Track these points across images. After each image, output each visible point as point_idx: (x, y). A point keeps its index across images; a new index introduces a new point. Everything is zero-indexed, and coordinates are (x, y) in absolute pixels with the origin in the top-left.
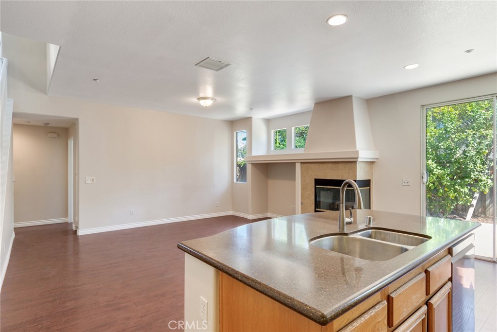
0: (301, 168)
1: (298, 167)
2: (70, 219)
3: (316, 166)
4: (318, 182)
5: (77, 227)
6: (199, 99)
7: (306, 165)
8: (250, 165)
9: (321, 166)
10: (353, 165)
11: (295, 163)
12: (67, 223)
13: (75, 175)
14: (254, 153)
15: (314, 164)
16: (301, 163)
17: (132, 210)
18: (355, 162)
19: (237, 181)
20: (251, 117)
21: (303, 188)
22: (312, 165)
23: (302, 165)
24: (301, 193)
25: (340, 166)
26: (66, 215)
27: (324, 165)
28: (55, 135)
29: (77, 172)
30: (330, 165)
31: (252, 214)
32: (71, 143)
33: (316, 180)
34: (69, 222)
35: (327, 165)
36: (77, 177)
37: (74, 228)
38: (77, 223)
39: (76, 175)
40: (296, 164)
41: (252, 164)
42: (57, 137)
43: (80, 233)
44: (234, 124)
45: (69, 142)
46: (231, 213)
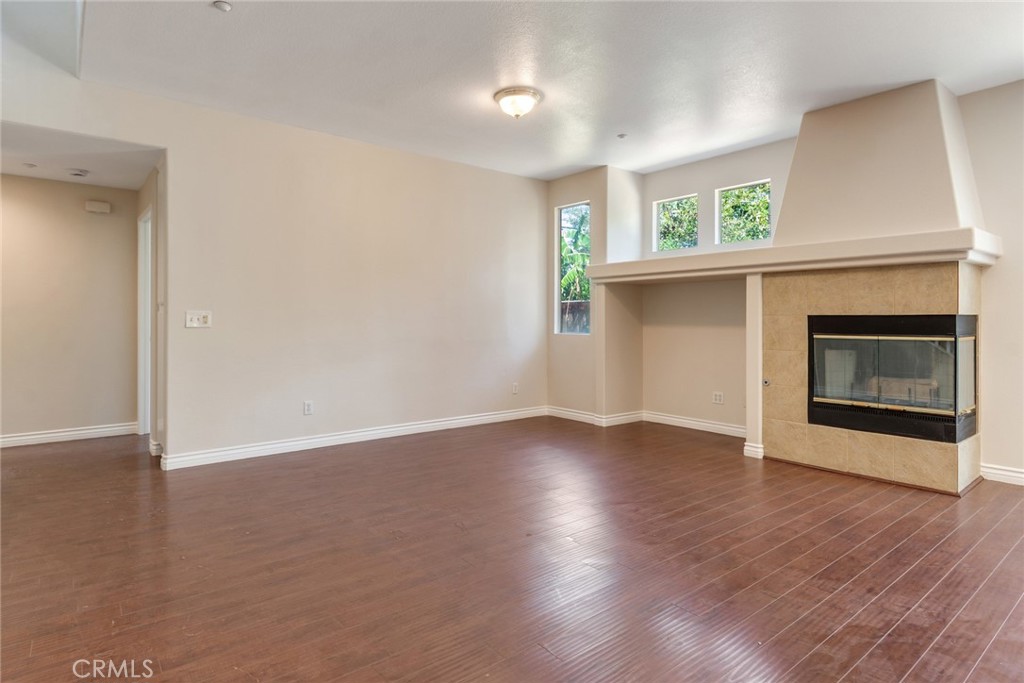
0: (765, 289)
1: (754, 287)
2: (143, 426)
5: (161, 448)
6: (499, 94)
7: (778, 280)
8: (603, 289)
9: (831, 279)
10: (945, 272)
12: (134, 438)
13: (156, 307)
14: (613, 258)
16: (765, 275)
17: (306, 402)
18: (955, 263)
19: (561, 331)
20: (605, 166)
21: (771, 343)
22: (801, 280)
23: (767, 280)
24: (764, 355)
25: (899, 277)
26: (133, 414)
27: (843, 277)
28: (106, 208)
29: (160, 300)
30: (862, 277)
31: (606, 414)
32: (145, 229)
33: (812, 319)
34: (141, 433)
35: (851, 276)
36: (161, 309)
37: (153, 449)
38: (161, 436)
39: (159, 306)
40: (748, 278)
41: (607, 284)
42: (108, 211)
43: (171, 462)
44: (552, 187)
45: (141, 225)
46: (544, 410)
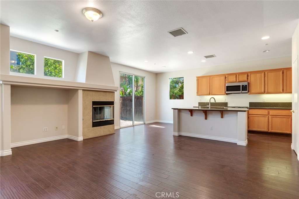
0: (83, 94)
1: (80, 93)
3: (94, 93)
4: (94, 103)
7: (86, 92)
9: (97, 93)
10: (113, 93)
11: (78, 90)
15: (92, 92)
21: (84, 108)
23: (84, 91)
24: (83, 112)
30: (102, 93)
33: (93, 102)
35: (100, 93)
